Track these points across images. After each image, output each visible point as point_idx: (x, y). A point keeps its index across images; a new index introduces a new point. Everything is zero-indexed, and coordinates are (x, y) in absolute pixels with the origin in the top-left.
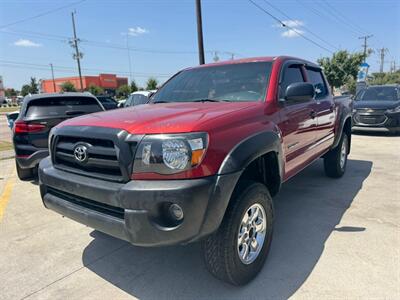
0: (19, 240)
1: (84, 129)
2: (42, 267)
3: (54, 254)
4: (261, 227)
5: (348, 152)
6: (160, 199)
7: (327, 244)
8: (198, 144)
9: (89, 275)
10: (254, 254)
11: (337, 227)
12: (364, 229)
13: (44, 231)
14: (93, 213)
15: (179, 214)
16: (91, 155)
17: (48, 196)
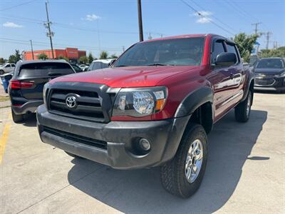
0: (20, 166)
1: (73, 84)
2: (39, 185)
3: (47, 176)
4: (199, 157)
5: (251, 104)
6: (134, 135)
7: (243, 169)
8: (160, 95)
9: (73, 191)
10: (195, 176)
11: (249, 157)
12: (268, 158)
13: (37, 160)
14: (81, 145)
15: (147, 146)
16: (79, 103)
17: (44, 133)
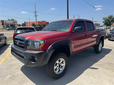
0: (9, 62)
1: (19, 37)
2: (11, 69)
3: (15, 67)
4: (64, 65)
5: (103, 46)
7: (84, 72)
8: (42, 42)
11: (90, 67)
12: (98, 69)
13: (15, 61)
14: (19, 57)
16: (20, 43)
17: (13, 52)
